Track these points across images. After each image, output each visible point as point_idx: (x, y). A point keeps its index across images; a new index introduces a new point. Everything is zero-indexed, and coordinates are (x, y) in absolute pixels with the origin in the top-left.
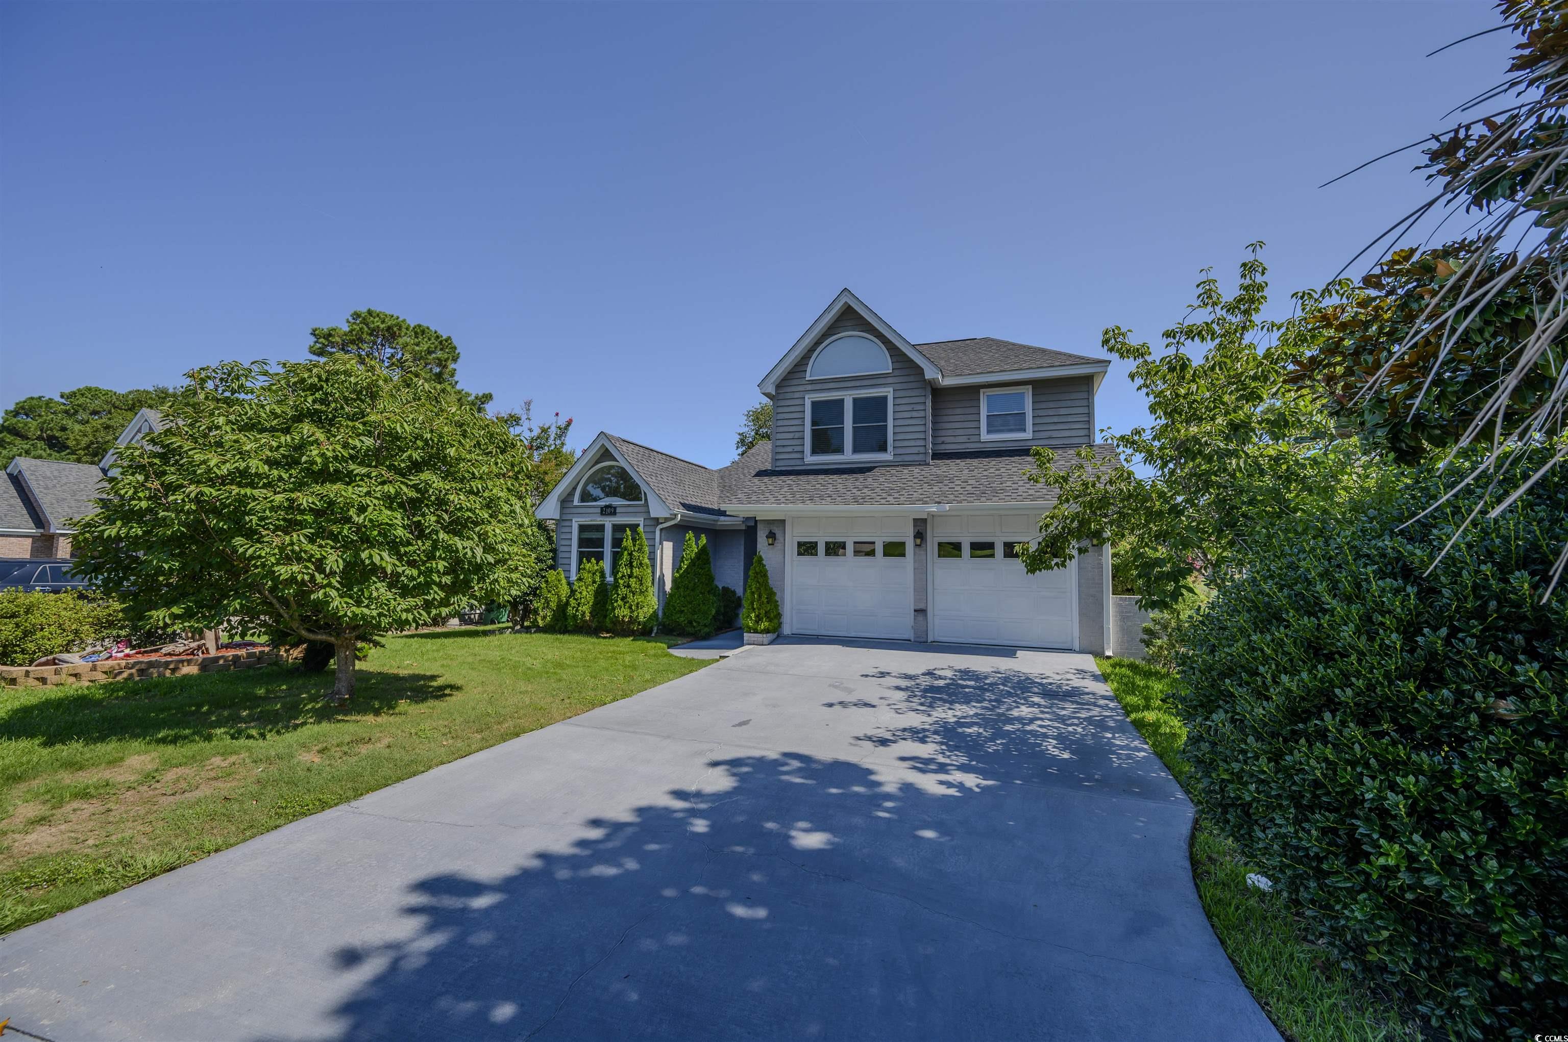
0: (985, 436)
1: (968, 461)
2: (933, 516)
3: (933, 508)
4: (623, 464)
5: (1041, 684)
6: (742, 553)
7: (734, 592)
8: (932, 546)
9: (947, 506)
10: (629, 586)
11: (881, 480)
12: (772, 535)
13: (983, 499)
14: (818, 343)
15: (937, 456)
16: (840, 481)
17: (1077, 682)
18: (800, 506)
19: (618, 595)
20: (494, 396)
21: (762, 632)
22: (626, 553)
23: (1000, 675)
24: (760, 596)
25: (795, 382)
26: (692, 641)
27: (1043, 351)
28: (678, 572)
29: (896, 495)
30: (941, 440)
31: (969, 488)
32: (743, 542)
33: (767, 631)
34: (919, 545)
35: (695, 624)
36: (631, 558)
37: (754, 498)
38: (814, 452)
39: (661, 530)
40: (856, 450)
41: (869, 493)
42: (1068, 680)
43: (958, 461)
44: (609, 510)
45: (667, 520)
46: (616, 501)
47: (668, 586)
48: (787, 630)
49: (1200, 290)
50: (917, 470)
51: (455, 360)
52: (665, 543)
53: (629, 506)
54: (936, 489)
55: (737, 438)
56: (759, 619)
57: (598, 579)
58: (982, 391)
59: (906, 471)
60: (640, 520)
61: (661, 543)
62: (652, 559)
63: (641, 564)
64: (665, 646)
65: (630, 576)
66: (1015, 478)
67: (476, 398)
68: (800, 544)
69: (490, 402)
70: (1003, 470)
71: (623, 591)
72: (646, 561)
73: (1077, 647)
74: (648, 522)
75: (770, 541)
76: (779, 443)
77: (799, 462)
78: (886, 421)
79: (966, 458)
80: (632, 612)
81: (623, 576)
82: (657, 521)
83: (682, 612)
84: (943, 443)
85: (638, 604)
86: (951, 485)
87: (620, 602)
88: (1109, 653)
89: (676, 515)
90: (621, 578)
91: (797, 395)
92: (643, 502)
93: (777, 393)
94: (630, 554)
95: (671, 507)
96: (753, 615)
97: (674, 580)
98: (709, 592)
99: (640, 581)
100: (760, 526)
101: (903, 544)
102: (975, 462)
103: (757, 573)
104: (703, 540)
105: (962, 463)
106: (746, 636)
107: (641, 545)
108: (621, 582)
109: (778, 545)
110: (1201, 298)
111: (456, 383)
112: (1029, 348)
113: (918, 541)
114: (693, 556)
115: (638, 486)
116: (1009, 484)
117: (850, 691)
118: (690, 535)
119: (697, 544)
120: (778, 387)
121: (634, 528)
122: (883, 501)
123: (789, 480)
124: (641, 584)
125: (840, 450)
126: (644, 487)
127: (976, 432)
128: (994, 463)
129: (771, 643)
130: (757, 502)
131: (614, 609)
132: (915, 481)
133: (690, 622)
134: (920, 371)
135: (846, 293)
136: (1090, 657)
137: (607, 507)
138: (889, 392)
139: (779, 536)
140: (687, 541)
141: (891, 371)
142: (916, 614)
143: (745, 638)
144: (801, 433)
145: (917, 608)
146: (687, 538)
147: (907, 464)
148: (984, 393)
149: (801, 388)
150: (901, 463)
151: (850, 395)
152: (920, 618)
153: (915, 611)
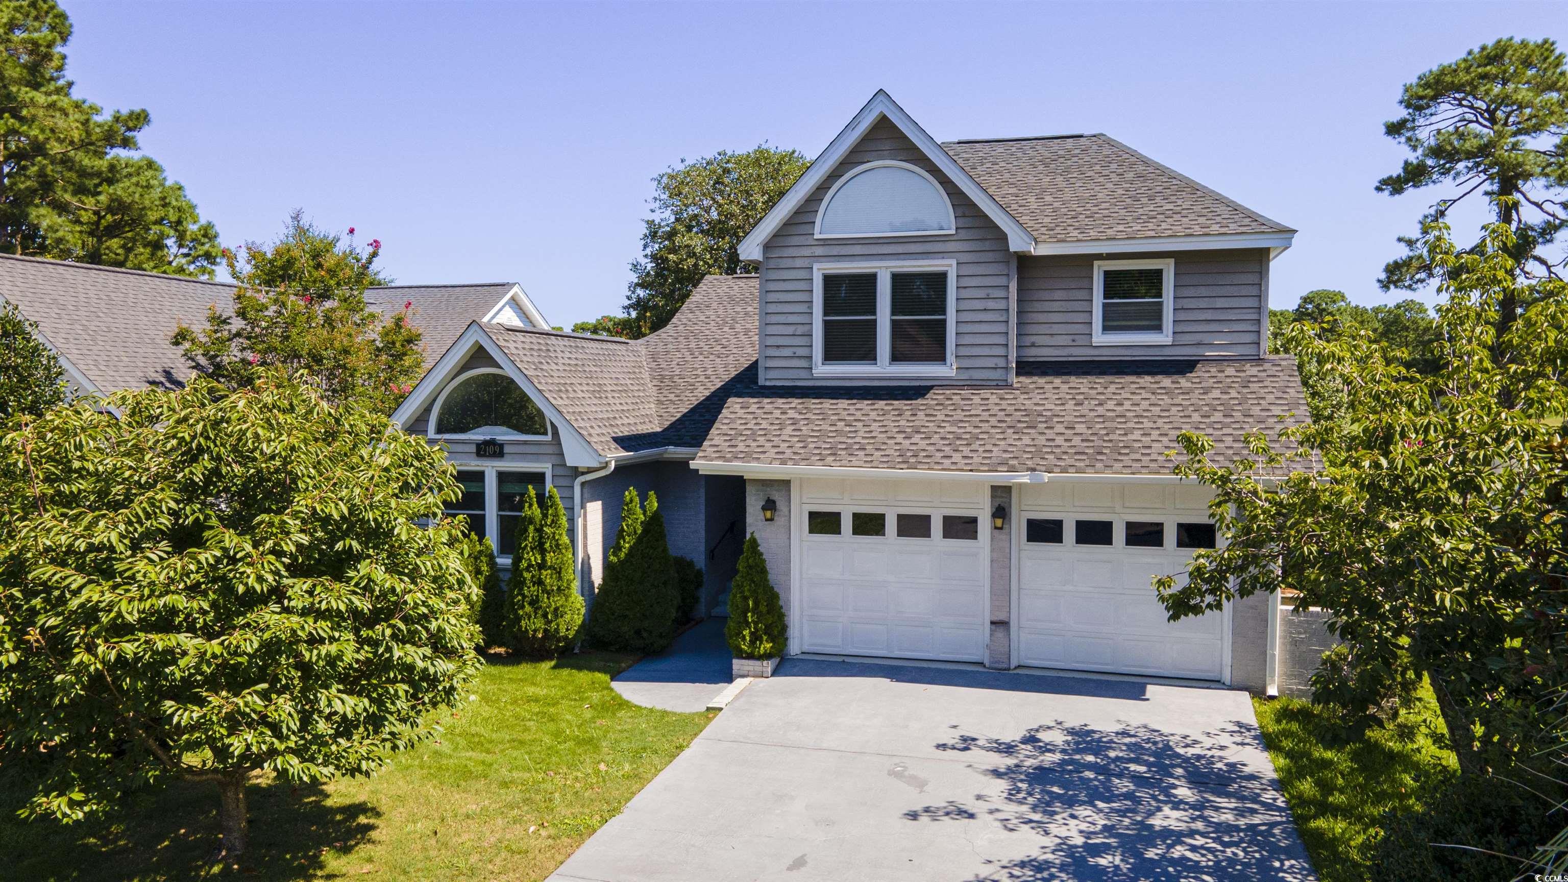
1: (1074, 380)
2: (1022, 487)
3: (1024, 478)
4: (509, 371)
6: (702, 500)
7: (691, 564)
8: (1019, 527)
9: (1046, 476)
11: (940, 417)
12: (770, 505)
13: (1099, 466)
14: (834, 175)
15: (1024, 369)
16: (873, 415)
17: (1234, 755)
21: (761, 658)
22: (531, 528)
23: (1127, 740)
25: (795, 240)
29: (966, 451)
30: (1028, 340)
31: (1077, 441)
32: (703, 483)
33: (767, 656)
34: (1001, 528)
36: (541, 537)
37: (741, 447)
38: (830, 356)
39: (583, 484)
40: (897, 357)
41: (923, 444)
42: (1222, 748)
43: (1057, 381)
44: (491, 449)
45: (590, 470)
46: (502, 434)
47: (597, 577)
48: (795, 647)
50: (994, 399)
52: (588, 505)
53: (525, 443)
56: (756, 638)
58: (1096, 264)
59: (977, 400)
61: (583, 506)
62: (571, 532)
68: (812, 515)
70: (1127, 404)
73: (1227, 678)
74: (560, 471)
75: (768, 514)
76: (770, 341)
77: (803, 374)
78: (943, 311)
79: (1069, 374)
84: (1033, 345)
85: (556, 609)
86: (1050, 434)
87: (528, 608)
88: (1273, 689)
89: (607, 463)
90: (527, 569)
91: (799, 263)
92: (549, 437)
93: (767, 258)
96: (746, 632)
97: (607, 567)
99: (558, 572)
100: (750, 491)
101: (974, 521)
102: (1084, 385)
103: (750, 567)
104: (653, 501)
107: (556, 515)
109: (780, 521)
112: (1172, 176)
113: (999, 522)
114: (638, 528)
115: (540, 414)
117: (921, 784)
118: (631, 493)
119: (643, 507)
120: (767, 248)
121: (538, 479)
122: (947, 462)
123: (792, 409)
124: (560, 578)
125: (869, 355)
126: (549, 414)
127: (1086, 328)
128: (1112, 388)
129: (775, 673)
132: (993, 421)
134: (1002, 237)
135: (881, 97)
136: (1246, 699)
137: (487, 443)
138: (951, 266)
139: (781, 504)
140: (627, 505)
141: (953, 232)
142: (993, 627)
143: (734, 667)
144: (807, 327)
145: (995, 619)
146: (628, 499)
147: (976, 386)
148: (1099, 266)
149: (806, 252)
150: (968, 383)
151: (887, 268)
152: (1000, 634)
153: (992, 623)
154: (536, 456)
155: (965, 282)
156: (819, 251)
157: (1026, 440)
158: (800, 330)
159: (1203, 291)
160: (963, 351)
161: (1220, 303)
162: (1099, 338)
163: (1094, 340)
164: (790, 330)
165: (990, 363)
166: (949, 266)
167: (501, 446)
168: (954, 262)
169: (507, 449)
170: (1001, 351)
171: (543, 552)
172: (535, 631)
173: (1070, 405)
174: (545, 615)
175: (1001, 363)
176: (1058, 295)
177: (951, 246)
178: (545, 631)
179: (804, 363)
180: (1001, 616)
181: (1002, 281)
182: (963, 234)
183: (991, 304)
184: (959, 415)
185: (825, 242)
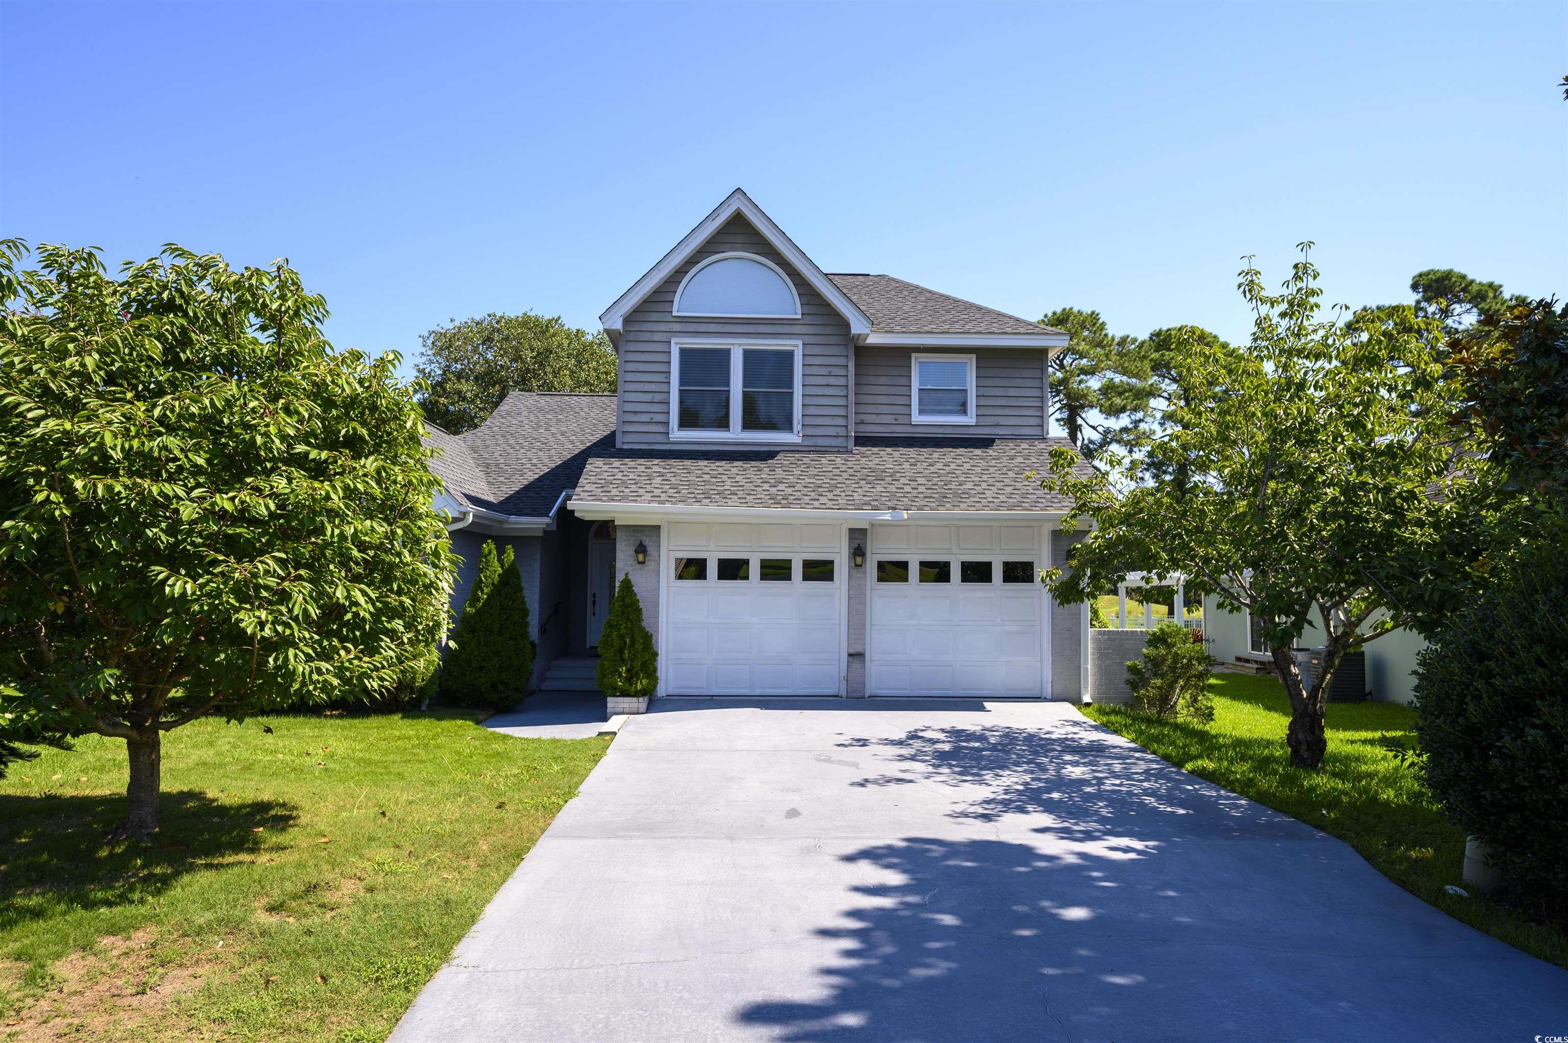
1: (903, 450)
2: (884, 525)
3: (887, 516)
8: (872, 569)
9: (905, 514)
12: (641, 549)
14: (691, 262)
15: (862, 441)
16: (737, 470)
17: (1084, 736)
18: (696, 507)
21: (636, 694)
23: (996, 734)
25: (655, 317)
29: (830, 496)
30: (865, 419)
31: (922, 489)
32: (538, 557)
33: (640, 693)
34: (854, 566)
37: (614, 492)
38: (685, 423)
40: (750, 425)
42: (1074, 733)
43: (889, 450)
45: (446, 521)
48: (662, 690)
50: (839, 461)
56: (632, 676)
58: (914, 355)
59: (824, 461)
68: (680, 562)
73: (1048, 692)
75: (641, 557)
76: (628, 407)
77: (660, 438)
78: (790, 385)
79: (899, 445)
84: (868, 423)
86: (897, 484)
88: (1087, 698)
89: (465, 514)
91: (657, 337)
93: (623, 332)
95: (459, 500)
96: (623, 670)
100: (620, 537)
101: (832, 564)
102: (912, 452)
104: (510, 554)
105: (898, 453)
106: (612, 702)
109: (650, 565)
113: (854, 560)
114: (496, 578)
116: (969, 485)
117: (853, 765)
118: (489, 547)
119: (500, 561)
120: (627, 320)
122: (816, 504)
123: (656, 465)
125: (723, 423)
127: (903, 410)
128: (936, 455)
129: (649, 710)
132: (845, 475)
134: (843, 321)
135: (738, 195)
138: (797, 346)
139: (651, 549)
140: (485, 556)
141: (800, 317)
142: (851, 659)
143: (609, 705)
144: (664, 395)
145: (852, 651)
146: (486, 551)
147: (821, 451)
148: (916, 358)
149: (663, 327)
150: (813, 449)
151: (740, 345)
152: (856, 665)
153: (850, 655)
155: (809, 361)
156: (677, 327)
157: (879, 489)
158: (658, 397)
159: (998, 382)
160: (808, 421)
161: (1012, 392)
162: (917, 418)
163: (913, 419)
164: (648, 397)
165: (832, 431)
166: (796, 346)
168: (800, 343)
170: (842, 422)
173: (906, 465)
175: (842, 432)
176: (883, 380)
177: (798, 329)
179: (660, 429)
180: (859, 648)
181: (842, 361)
182: (808, 319)
183: (832, 381)
184: (813, 471)
185: (682, 320)
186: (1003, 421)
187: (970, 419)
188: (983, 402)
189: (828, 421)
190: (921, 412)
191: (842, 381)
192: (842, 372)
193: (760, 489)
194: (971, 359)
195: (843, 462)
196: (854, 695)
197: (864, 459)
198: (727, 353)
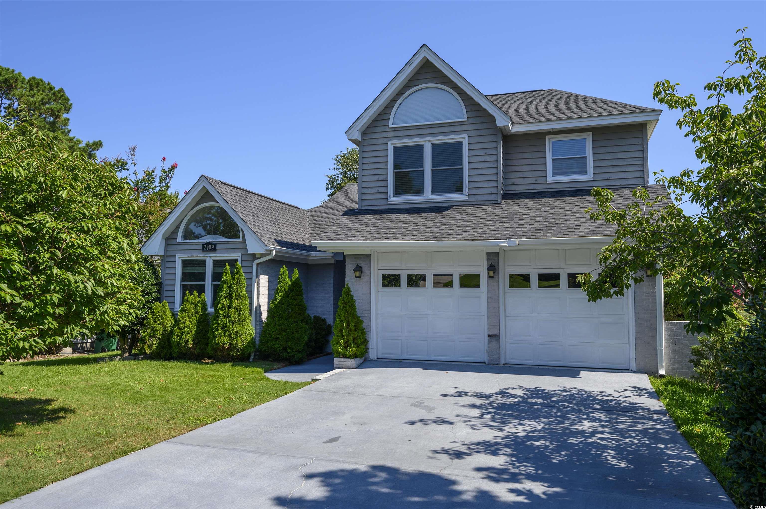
0: (550, 178)
1: (536, 200)
2: (504, 250)
3: (505, 243)
4: (222, 204)
5: (602, 401)
6: (332, 285)
7: (324, 321)
8: (504, 279)
9: (517, 242)
10: (228, 316)
11: (458, 218)
12: (359, 269)
13: (549, 235)
14: (399, 94)
15: (507, 196)
16: (420, 219)
17: (634, 399)
18: (384, 242)
19: (219, 324)
20: (103, 143)
21: (350, 357)
22: (225, 286)
23: (565, 393)
24: (348, 324)
25: (379, 129)
26: (286, 366)
27: (602, 101)
28: (273, 303)
29: (471, 232)
30: (510, 182)
31: (536, 225)
32: (332, 275)
33: (355, 356)
34: (493, 277)
35: (289, 350)
36: (230, 291)
37: (342, 235)
38: (397, 192)
39: (258, 264)
40: (434, 191)
41: (447, 230)
42: (626, 397)
43: (526, 201)
44: (209, 247)
45: (263, 255)
46: (216, 239)
47: (264, 316)
48: (373, 355)
49: (737, 48)
50: (490, 209)
51: (67, 110)
52: (261, 276)
53: (228, 243)
54: (507, 225)
55: (327, 180)
56: (347, 345)
57: (200, 310)
58: (547, 137)
59: (480, 210)
60: (238, 256)
61: (258, 277)
62: (250, 291)
63: (239, 296)
64: (261, 370)
65: (229, 307)
66: (578, 216)
67: (87, 145)
68: (384, 277)
69: (100, 150)
70: (567, 208)
71: (223, 321)
72: (245, 293)
73: (633, 368)
74: (246, 258)
75: (357, 274)
76: (365, 185)
77: (383, 202)
78: (461, 164)
79: (534, 197)
80: (232, 339)
81: (223, 307)
82: (254, 256)
83: (278, 339)
84: (513, 184)
85: (237, 332)
86: (521, 222)
87: (220, 331)
88: (662, 372)
89: (271, 251)
90: (222, 309)
91: (380, 141)
92: (241, 239)
93: (363, 140)
94: (230, 287)
95: (267, 243)
96: (342, 341)
97: (270, 311)
98: (302, 321)
99: (239, 311)
100: (348, 261)
101: (477, 276)
102: (542, 201)
103: (346, 304)
104: (296, 274)
105: (530, 203)
106: (336, 361)
107: (239, 278)
108: (221, 312)
109: (365, 278)
110: (738, 56)
111: (69, 131)
112: (590, 98)
113: (491, 273)
114: (287, 288)
115: (236, 225)
116: (572, 221)
117: (430, 409)
118: (284, 269)
119: (290, 277)
120: (364, 134)
121: (233, 262)
122: (459, 237)
123: (375, 218)
124: (240, 314)
125: (420, 191)
126: (241, 226)
127: (543, 174)
128: (559, 202)
129: (358, 367)
130: (346, 238)
131: (215, 337)
132: (488, 218)
133: (285, 349)
134: (492, 119)
135: (424, 49)
136: (645, 377)
137: (208, 244)
138: (464, 138)
139: (365, 269)
140: (281, 275)
141: (466, 119)
142: (490, 338)
143: (335, 363)
144: (385, 176)
145: (491, 333)
146: (282, 272)
147: (479, 204)
148: (549, 139)
149: (385, 135)
150: (476, 203)
151: (429, 141)
152: (494, 343)
153: (489, 336)
154: (233, 250)
155: (472, 147)
156: (392, 134)
158: (381, 178)
159: (609, 150)
160: (472, 185)
161: (620, 156)
163: (548, 179)
164: (375, 178)
165: (488, 191)
166: (463, 138)
167: (215, 245)
168: (466, 136)
169: (218, 247)
170: (495, 184)
171: (230, 298)
172: (224, 344)
173: (534, 210)
174: (230, 336)
175: (494, 191)
177: (465, 128)
178: (230, 344)
179: (382, 196)
180: (494, 332)
181: (493, 145)
182: (471, 121)
183: (488, 158)
184: (470, 216)
185: (395, 129)
186: (613, 176)
187: (589, 177)
188: (598, 164)
189: (486, 184)
190: (554, 174)
191: (494, 158)
192: (493, 152)
193: (429, 229)
194: (589, 135)
195: (492, 210)
196: (492, 362)
197: (506, 208)
198: (421, 148)
